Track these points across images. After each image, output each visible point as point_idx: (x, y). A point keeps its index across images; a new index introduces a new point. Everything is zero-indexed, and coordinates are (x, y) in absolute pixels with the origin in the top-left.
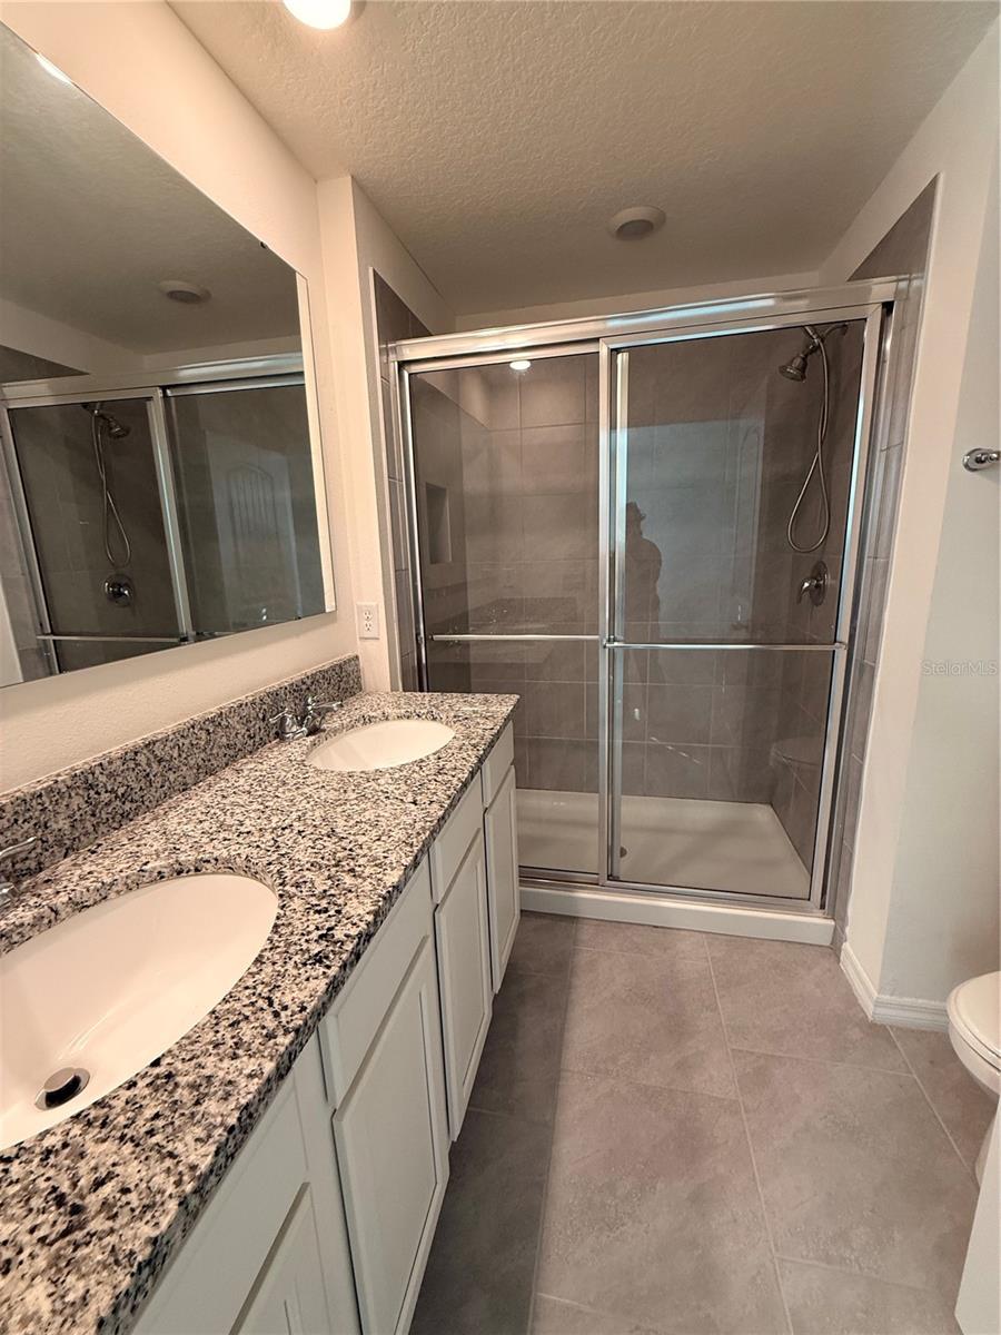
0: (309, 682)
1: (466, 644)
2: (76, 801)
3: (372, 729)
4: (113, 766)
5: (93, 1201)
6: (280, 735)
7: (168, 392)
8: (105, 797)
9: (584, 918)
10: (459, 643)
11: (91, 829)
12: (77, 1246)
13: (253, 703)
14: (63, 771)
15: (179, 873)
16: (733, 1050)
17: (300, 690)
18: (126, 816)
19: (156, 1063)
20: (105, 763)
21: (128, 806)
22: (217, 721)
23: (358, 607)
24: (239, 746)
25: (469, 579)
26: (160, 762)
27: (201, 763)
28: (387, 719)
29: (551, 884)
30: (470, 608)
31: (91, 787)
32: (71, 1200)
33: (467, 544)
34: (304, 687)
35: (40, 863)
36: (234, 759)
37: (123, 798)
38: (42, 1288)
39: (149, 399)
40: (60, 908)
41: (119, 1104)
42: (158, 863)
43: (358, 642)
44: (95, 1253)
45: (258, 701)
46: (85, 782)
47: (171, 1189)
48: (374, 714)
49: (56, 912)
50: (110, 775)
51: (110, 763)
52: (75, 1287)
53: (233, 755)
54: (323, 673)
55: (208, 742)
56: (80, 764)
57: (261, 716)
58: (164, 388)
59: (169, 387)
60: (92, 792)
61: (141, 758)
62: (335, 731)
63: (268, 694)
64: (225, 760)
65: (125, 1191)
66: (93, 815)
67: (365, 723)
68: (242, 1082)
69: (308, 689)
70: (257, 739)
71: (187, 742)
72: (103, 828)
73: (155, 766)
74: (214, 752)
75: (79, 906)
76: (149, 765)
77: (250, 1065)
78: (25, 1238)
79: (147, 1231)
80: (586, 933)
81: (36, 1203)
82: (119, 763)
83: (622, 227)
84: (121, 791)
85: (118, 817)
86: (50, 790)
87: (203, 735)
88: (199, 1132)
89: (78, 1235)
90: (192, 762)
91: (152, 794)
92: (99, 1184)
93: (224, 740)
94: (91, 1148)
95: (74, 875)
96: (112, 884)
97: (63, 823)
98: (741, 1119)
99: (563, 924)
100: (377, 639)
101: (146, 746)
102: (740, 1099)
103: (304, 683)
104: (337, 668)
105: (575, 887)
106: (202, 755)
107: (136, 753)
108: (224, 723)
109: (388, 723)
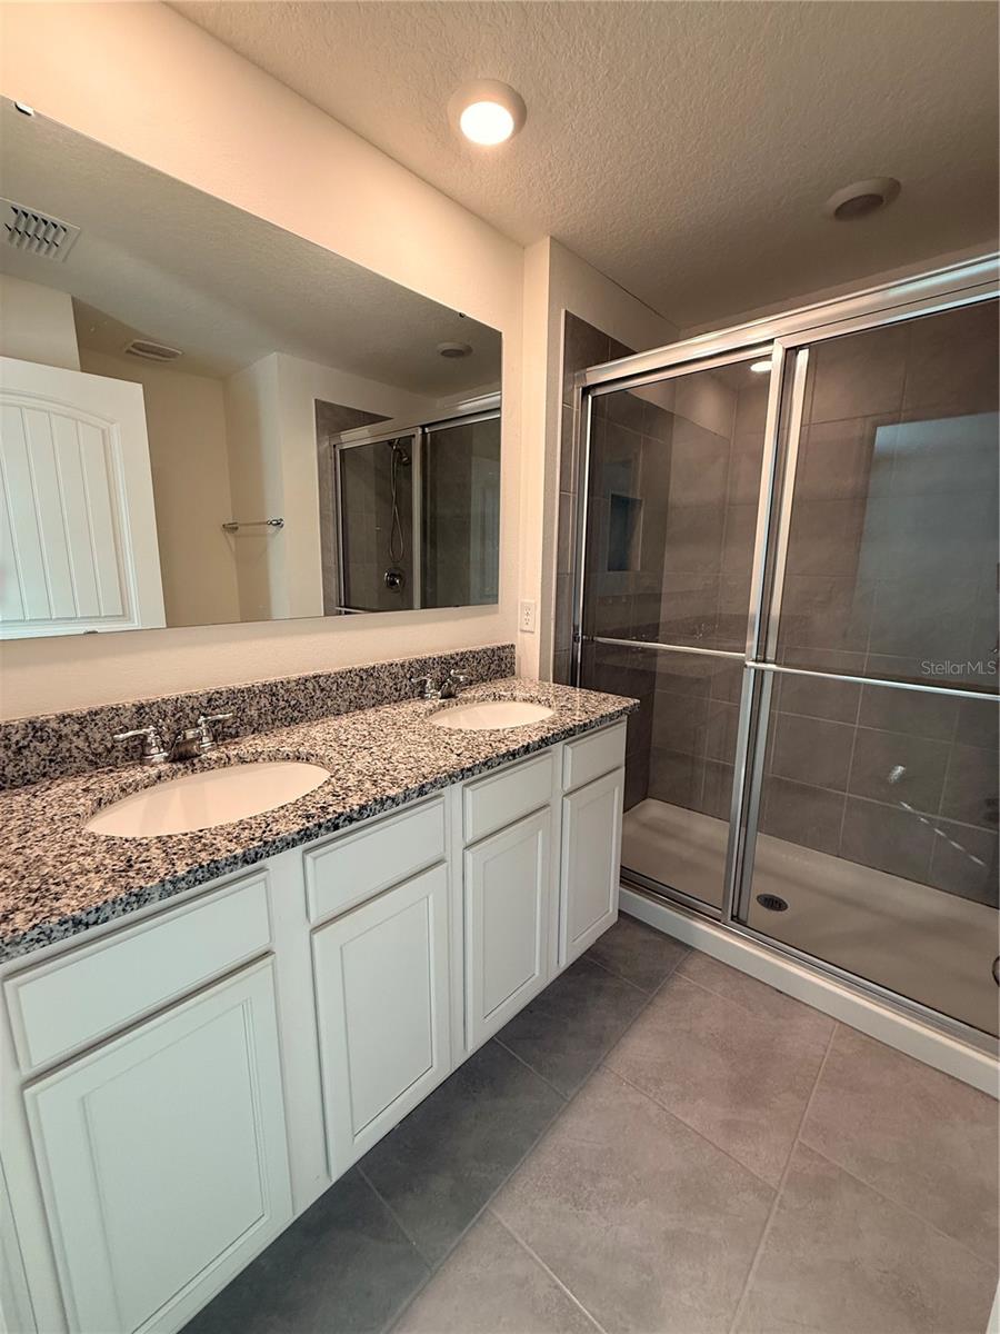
0: (458, 658)
1: (654, 653)
2: (264, 701)
3: (500, 706)
4: (290, 686)
5: (137, 866)
6: (422, 695)
7: (427, 430)
8: (282, 704)
9: (701, 952)
10: (644, 650)
11: (270, 721)
12: (120, 876)
13: (402, 666)
14: (259, 681)
15: (298, 758)
16: (800, 1143)
17: (447, 663)
18: (293, 720)
19: (201, 831)
20: (285, 682)
21: (296, 714)
22: (370, 672)
23: (522, 604)
24: (386, 694)
25: (663, 591)
26: (322, 690)
27: (353, 699)
28: (514, 700)
29: (666, 902)
30: (661, 620)
31: (274, 695)
32: (132, 862)
33: (667, 555)
34: (453, 662)
35: (237, 732)
36: (380, 703)
37: (294, 708)
38: (101, 883)
39: (414, 436)
40: (232, 757)
41: (175, 839)
42: (290, 749)
43: (519, 633)
44: (123, 882)
45: (407, 664)
46: (271, 690)
47: (162, 875)
48: (505, 694)
49: (229, 759)
50: (287, 691)
51: (288, 683)
52: (109, 887)
53: (379, 701)
54: (474, 654)
55: (361, 686)
56: (272, 679)
57: (408, 676)
58: (423, 427)
59: (428, 425)
60: (274, 699)
61: (309, 685)
62: (467, 700)
63: (417, 661)
64: (373, 702)
65: (149, 868)
66: (273, 713)
67: (495, 699)
68: (223, 851)
69: (456, 663)
70: (402, 693)
71: (344, 682)
72: (277, 723)
73: (318, 692)
74: (365, 693)
75: (242, 761)
76: (314, 691)
77: (232, 846)
78: (110, 867)
79: (142, 883)
80: (694, 965)
81: (122, 858)
82: (294, 684)
83: (839, 209)
84: (293, 703)
85: (289, 719)
86: (249, 690)
87: (358, 680)
88: (190, 861)
89: (123, 874)
90: (346, 697)
91: (314, 711)
92: (144, 861)
93: (374, 687)
94: (153, 850)
95: (249, 744)
96: (261, 753)
97: (254, 713)
98: (770, 1210)
99: (675, 949)
100: (533, 632)
101: (315, 677)
102: (782, 1192)
103: (452, 658)
104: (489, 653)
105: (696, 916)
106: (355, 694)
107: (306, 681)
108: (375, 674)
109: (514, 703)
